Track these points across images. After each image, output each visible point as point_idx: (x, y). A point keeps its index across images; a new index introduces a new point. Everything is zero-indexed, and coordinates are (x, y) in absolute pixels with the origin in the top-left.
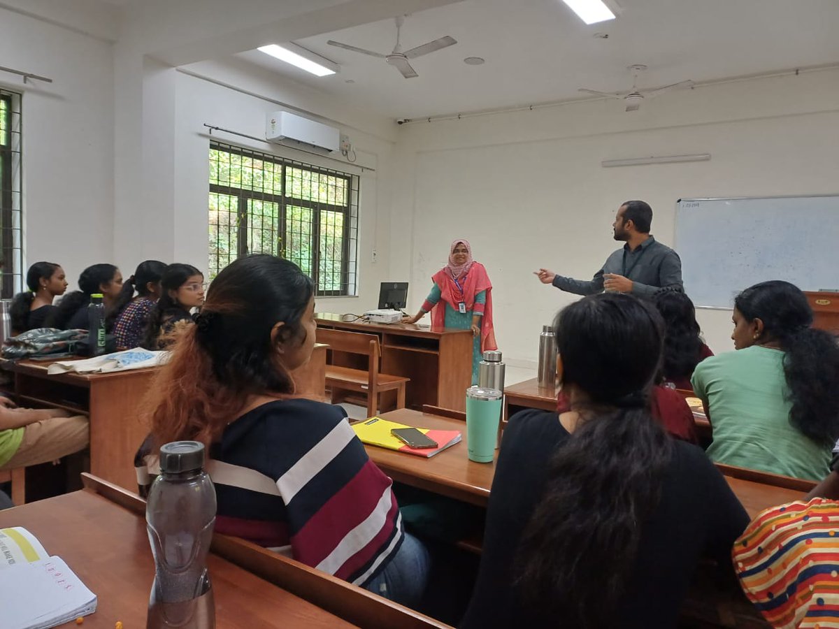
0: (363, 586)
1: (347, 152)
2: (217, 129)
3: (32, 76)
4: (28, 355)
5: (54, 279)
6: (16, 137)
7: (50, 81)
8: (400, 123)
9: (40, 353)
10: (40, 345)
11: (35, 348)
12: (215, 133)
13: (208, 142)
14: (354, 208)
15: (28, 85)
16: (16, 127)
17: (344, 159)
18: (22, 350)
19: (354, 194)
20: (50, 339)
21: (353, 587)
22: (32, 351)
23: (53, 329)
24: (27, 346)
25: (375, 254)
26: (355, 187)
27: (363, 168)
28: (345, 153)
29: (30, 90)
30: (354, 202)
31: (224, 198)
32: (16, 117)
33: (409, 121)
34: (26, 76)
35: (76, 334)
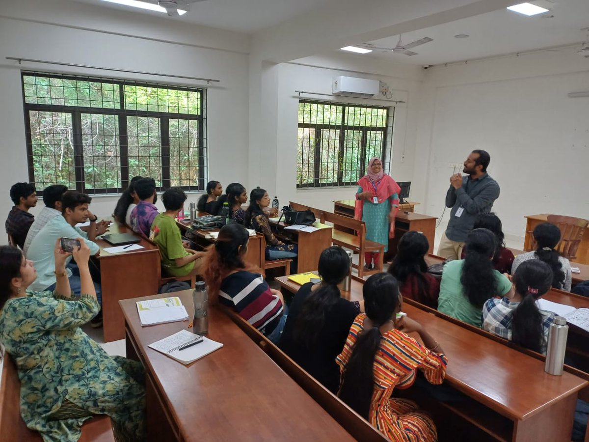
0: (260, 331)
1: (386, 93)
2: (303, 92)
3: (210, 80)
4: (201, 228)
5: (217, 189)
6: (205, 111)
7: (219, 81)
8: (426, 68)
9: (205, 227)
10: (205, 224)
11: (203, 224)
12: (302, 95)
13: (298, 100)
14: (390, 128)
15: (210, 84)
16: (204, 107)
17: (384, 98)
18: (198, 225)
19: (391, 119)
20: (209, 221)
21: (257, 331)
22: (202, 226)
23: (211, 216)
24: (200, 224)
25: (403, 157)
26: (391, 114)
27: (397, 102)
28: (384, 94)
29: (211, 87)
30: (390, 124)
31: (307, 130)
32: (204, 101)
33: (432, 66)
34: (209, 81)
35: (219, 218)
